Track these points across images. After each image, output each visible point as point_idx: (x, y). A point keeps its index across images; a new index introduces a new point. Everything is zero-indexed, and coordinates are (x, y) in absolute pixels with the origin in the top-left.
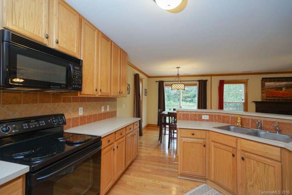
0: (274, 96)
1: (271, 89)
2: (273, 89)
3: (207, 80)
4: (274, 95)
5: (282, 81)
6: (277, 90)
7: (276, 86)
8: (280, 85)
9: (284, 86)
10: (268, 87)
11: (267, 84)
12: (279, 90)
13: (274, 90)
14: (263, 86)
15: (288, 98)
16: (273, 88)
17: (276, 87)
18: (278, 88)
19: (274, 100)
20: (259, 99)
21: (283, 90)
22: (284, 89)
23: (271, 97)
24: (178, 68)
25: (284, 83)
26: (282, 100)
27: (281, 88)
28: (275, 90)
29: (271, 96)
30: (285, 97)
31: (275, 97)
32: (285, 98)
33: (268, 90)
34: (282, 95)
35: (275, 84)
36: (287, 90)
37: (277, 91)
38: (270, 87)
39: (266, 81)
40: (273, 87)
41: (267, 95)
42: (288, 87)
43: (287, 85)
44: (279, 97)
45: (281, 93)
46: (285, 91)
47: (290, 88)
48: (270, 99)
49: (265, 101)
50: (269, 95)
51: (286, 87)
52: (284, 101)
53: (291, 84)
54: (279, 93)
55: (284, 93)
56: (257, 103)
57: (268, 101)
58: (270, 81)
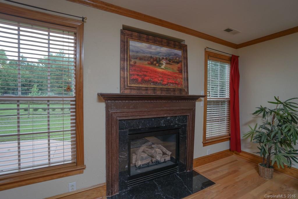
0: (146, 78)
1: (141, 59)
2: (145, 60)
4: (146, 76)
5: (161, 44)
6: (152, 64)
7: (151, 53)
8: (159, 53)
9: (165, 58)
10: (135, 54)
11: (134, 45)
12: (155, 65)
13: (146, 62)
14: (124, 48)
15: (170, 85)
16: (145, 57)
17: (151, 57)
18: (154, 61)
19: (147, 89)
20: (115, 89)
21: (163, 67)
22: (164, 62)
23: (140, 83)
25: (164, 50)
26: (162, 89)
28: (149, 64)
29: (140, 79)
30: (166, 83)
31: (148, 82)
32: (164, 85)
33: (135, 63)
34: (160, 79)
36: (168, 66)
37: (151, 67)
38: (140, 55)
39: (132, 37)
40: (145, 55)
41: (134, 75)
42: (170, 60)
44: (155, 83)
45: (158, 72)
46: (165, 68)
47: (174, 62)
48: (139, 89)
49: (127, 92)
50: (136, 77)
51: (166, 59)
52: (164, 94)
53: (176, 54)
54: (156, 72)
55: (164, 74)
56: (110, 98)
57: (135, 93)
58: (140, 39)
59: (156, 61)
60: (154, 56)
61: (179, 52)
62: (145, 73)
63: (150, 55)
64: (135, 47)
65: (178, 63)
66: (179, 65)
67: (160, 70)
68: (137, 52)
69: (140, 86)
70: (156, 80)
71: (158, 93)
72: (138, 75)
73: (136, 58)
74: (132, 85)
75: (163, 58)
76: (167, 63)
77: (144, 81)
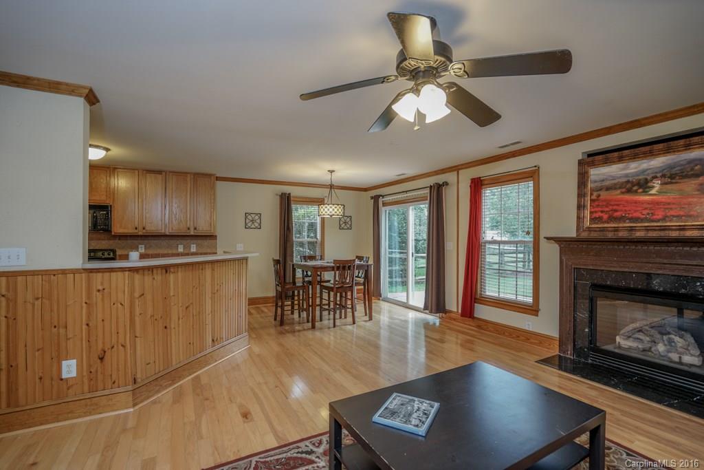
0: (616, 214)
1: (608, 189)
2: (615, 189)
3: (447, 183)
4: (616, 211)
5: (652, 154)
6: (629, 191)
7: (626, 175)
8: (644, 171)
9: (659, 175)
10: (598, 184)
11: (598, 173)
12: (636, 191)
13: (619, 191)
15: (670, 221)
16: (615, 184)
17: (628, 182)
18: (634, 186)
19: (616, 230)
21: (653, 191)
22: (657, 185)
23: (607, 222)
25: (658, 162)
26: (647, 229)
27: (647, 181)
28: (623, 193)
29: (605, 217)
30: (660, 217)
31: (620, 219)
32: (658, 221)
33: (599, 196)
34: (645, 212)
35: (624, 169)
36: (668, 186)
37: (628, 197)
38: (607, 183)
39: (593, 164)
40: (616, 181)
41: (596, 212)
42: (672, 177)
43: (671, 167)
44: (632, 220)
45: (642, 203)
46: (660, 192)
47: (685, 177)
48: (604, 230)
49: (584, 235)
50: (597, 215)
51: (664, 176)
53: (691, 162)
54: (637, 202)
55: (656, 204)
56: (564, 243)
57: (594, 235)
58: (607, 162)
59: (639, 185)
60: (634, 179)
62: (615, 207)
63: (624, 180)
65: (698, 175)
66: (702, 179)
67: (645, 198)
68: (603, 181)
69: (606, 225)
70: (635, 215)
71: (640, 235)
72: (602, 212)
73: (601, 190)
74: (593, 226)
75: (655, 177)
76: (664, 184)
77: (612, 219)
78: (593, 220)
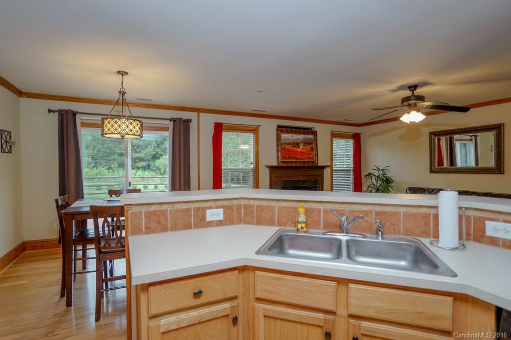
0: (291, 156)
1: (288, 144)
2: (290, 145)
3: (191, 120)
5: (299, 133)
6: (294, 146)
7: (293, 140)
8: (298, 139)
10: (284, 142)
12: (296, 147)
13: (291, 146)
14: (278, 138)
15: (306, 160)
16: (290, 143)
17: (294, 142)
18: (295, 144)
19: (291, 162)
20: (275, 164)
21: (301, 148)
22: (301, 145)
23: (288, 159)
24: (122, 73)
25: (301, 137)
26: (300, 162)
27: (299, 143)
29: (287, 156)
31: (292, 158)
32: (302, 159)
33: (284, 147)
34: (299, 156)
35: (292, 137)
36: (304, 147)
37: (294, 149)
38: (287, 142)
39: (282, 131)
40: (290, 141)
41: (284, 154)
42: (305, 143)
43: (305, 139)
44: (296, 158)
47: (308, 144)
48: (287, 162)
49: (281, 165)
50: (285, 155)
51: (303, 142)
52: (302, 165)
53: (309, 139)
54: (297, 151)
55: (302, 153)
56: (272, 168)
57: (285, 165)
58: (287, 132)
59: (297, 144)
60: (295, 142)
61: (311, 137)
62: (290, 153)
63: (292, 141)
64: (284, 137)
65: (310, 144)
66: (311, 146)
67: (299, 150)
68: (285, 140)
70: (297, 157)
71: (298, 165)
72: (286, 154)
73: (285, 144)
74: (283, 160)
75: (301, 142)
76: (303, 145)
77: (290, 158)
78: (283, 157)
